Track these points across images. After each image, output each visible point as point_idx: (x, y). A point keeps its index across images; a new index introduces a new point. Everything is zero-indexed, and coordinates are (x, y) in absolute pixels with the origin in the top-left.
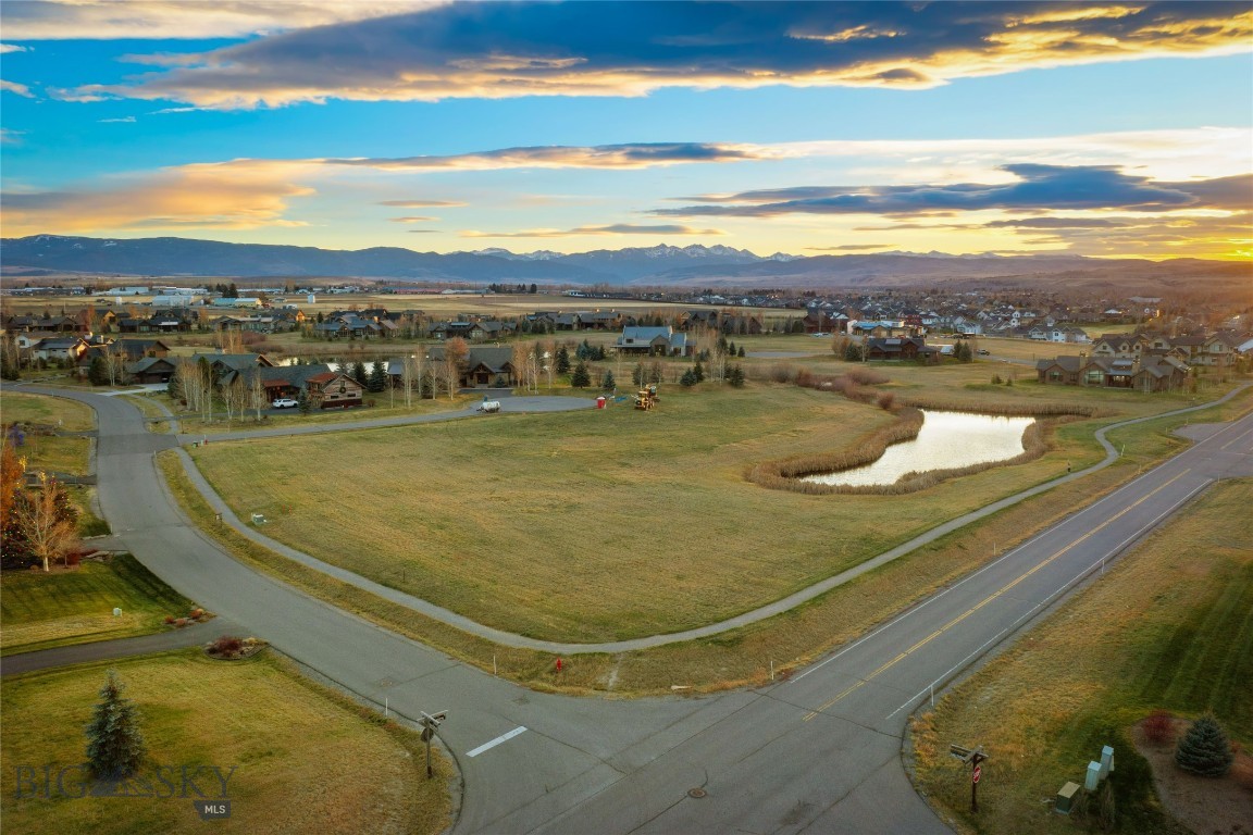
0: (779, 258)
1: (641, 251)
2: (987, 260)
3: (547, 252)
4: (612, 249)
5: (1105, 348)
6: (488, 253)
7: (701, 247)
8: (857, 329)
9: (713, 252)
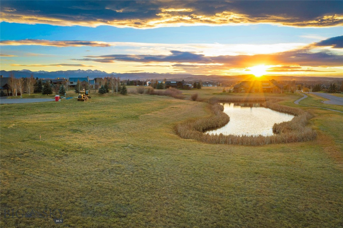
0: (113, 74)
1: (73, 71)
3: (43, 71)
4: (64, 71)
6: (23, 71)
7: (91, 70)
9: (94, 72)
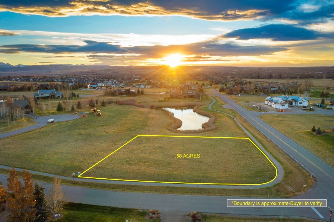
0: (20, 66)
2: (83, 66)
5: (171, 89)
8: (91, 87)
